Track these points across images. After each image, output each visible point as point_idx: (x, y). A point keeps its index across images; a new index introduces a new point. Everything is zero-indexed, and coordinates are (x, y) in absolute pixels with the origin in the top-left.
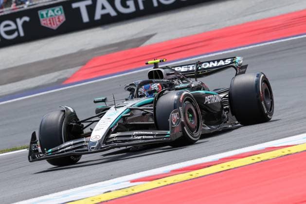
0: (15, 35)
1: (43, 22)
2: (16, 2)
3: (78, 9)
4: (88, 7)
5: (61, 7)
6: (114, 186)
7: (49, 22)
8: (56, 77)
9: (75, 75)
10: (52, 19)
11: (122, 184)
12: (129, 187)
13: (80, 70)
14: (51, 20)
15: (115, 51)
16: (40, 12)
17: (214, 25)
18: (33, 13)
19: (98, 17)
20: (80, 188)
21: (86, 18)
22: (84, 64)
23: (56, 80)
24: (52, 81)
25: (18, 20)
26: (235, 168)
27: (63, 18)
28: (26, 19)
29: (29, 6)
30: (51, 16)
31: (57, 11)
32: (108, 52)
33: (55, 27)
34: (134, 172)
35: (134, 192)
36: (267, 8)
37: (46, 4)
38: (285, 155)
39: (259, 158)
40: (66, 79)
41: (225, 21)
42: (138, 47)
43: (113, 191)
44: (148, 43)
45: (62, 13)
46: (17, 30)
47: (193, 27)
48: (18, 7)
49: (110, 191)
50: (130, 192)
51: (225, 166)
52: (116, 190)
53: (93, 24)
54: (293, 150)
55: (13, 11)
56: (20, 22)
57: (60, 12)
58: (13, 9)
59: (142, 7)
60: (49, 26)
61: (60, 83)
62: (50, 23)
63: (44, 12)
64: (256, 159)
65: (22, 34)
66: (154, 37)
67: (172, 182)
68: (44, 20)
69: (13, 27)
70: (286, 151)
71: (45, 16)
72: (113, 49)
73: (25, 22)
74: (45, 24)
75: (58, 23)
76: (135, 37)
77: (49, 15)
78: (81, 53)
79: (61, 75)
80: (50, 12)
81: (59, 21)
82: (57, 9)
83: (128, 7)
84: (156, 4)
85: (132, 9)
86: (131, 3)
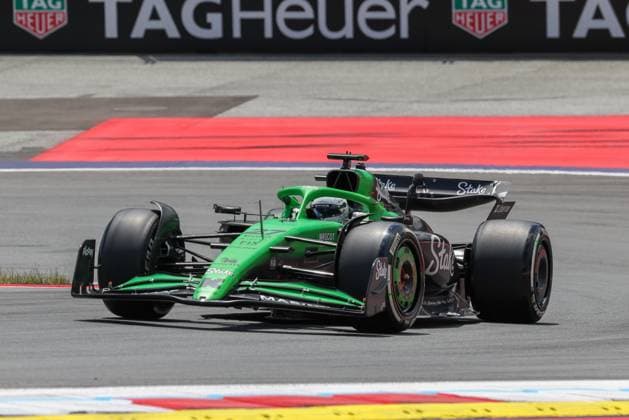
1: (18, 19)
3: (100, 6)
4: (121, 6)
6: (95, 402)
8: (19, 142)
9: (60, 147)
10: (40, 14)
11: (112, 401)
12: (127, 413)
13: (76, 138)
14: (37, 17)
15: (159, 113)
17: (382, 106)
19: (138, 32)
20: (20, 392)
21: (111, 30)
22: (86, 127)
23: (18, 148)
24: (11, 149)
27: (62, 18)
30: (39, 8)
31: (54, 2)
32: (144, 113)
33: (41, 34)
34: (146, 383)
36: (504, 96)
39: (419, 411)
40: (42, 151)
41: (411, 102)
42: (211, 116)
43: (92, 412)
44: (234, 112)
45: (63, 8)
47: (339, 99)
49: (84, 412)
51: (344, 413)
52: (99, 413)
53: (124, 46)
54: (496, 411)
57: (59, 4)
59: (237, 33)
60: (30, 29)
61: (26, 157)
62: (33, 24)
64: (412, 412)
66: (249, 103)
68: (21, 15)
70: (480, 410)
71: (25, 5)
72: (157, 109)
74: (21, 22)
75: (50, 27)
76: (208, 94)
77: (36, 4)
78: (85, 103)
79: (31, 140)
81: (53, 23)
83: (208, 26)
84: (268, 33)
85: (216, 31)
86: (215, 19)
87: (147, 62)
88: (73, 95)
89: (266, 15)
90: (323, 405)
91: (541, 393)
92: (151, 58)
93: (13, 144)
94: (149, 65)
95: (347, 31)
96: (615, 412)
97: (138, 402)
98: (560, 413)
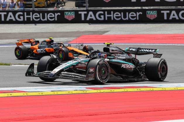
0: (53, 19)
1: (65, 17)
2: (56, 6)
3: (81, 14)
4: (85, 14)
5: (74, 12)
7: (68, 17)
9: (73, 40)
11: (82, 88)
12: (85, 90)
13: (77, 39)
15: (92, 34)
16: (65, 12)
17: (134, 32)
18: (62, 12)
19: (88, 19)
21: (83, 19)
22: (78, 37)
23: (66, 41)
25: (56, 14)
26: (129, 91)
27: (74, 17)
28: (59, 14)
29: (61, 9)
30: (69, 15)
31: (72, 14)
32: (89, 34)
33: (70, 19)
35: (86, 92)
36: (157, 30)
37: (68, 10)
38: (151, 91)
40: (70, 41)
41: (139, 32)
42: (102, 34)
44: (106, 34)
46: (55, 17)
47: (126, 31)
48: (57, 8)
49: (77, 90)
50: (85, 92)
51: (126, 90)
52: (80, 90)
53: (85, 22)
54: (155, 89)
55: (54, 10)
56: (56, 15)
57: (73, 14)
58: (55, 9)
59: (106, 19)
60: (68, 19)
63: (67, 13)
64: (139, 90)
65: (56, 19)
66: (109, 32)
67: (103, 92)
69: (53, 16)
70: (151, 89)
71: (67, 14)
72: (92, 33)
73: (58, 15)
75: (72, 18)
77: (69, 14)
78: (78, 32)
79: (68, 39)
80: (69, 13)
82: (72, 12)
83: (101, 18)
84: (112, 19)
85: (102, 19)
86: (102, 16)
87: (89, 24)
88: (76, 31)
89: (112, 16)
90: (122, 89)
91: (163, 86)
92: (91, 24)
93: (65, 40)
94: (90, 25)
95: (127, 18)
96: (177, 89)
97: (87, 88)
98: (166, 89)
